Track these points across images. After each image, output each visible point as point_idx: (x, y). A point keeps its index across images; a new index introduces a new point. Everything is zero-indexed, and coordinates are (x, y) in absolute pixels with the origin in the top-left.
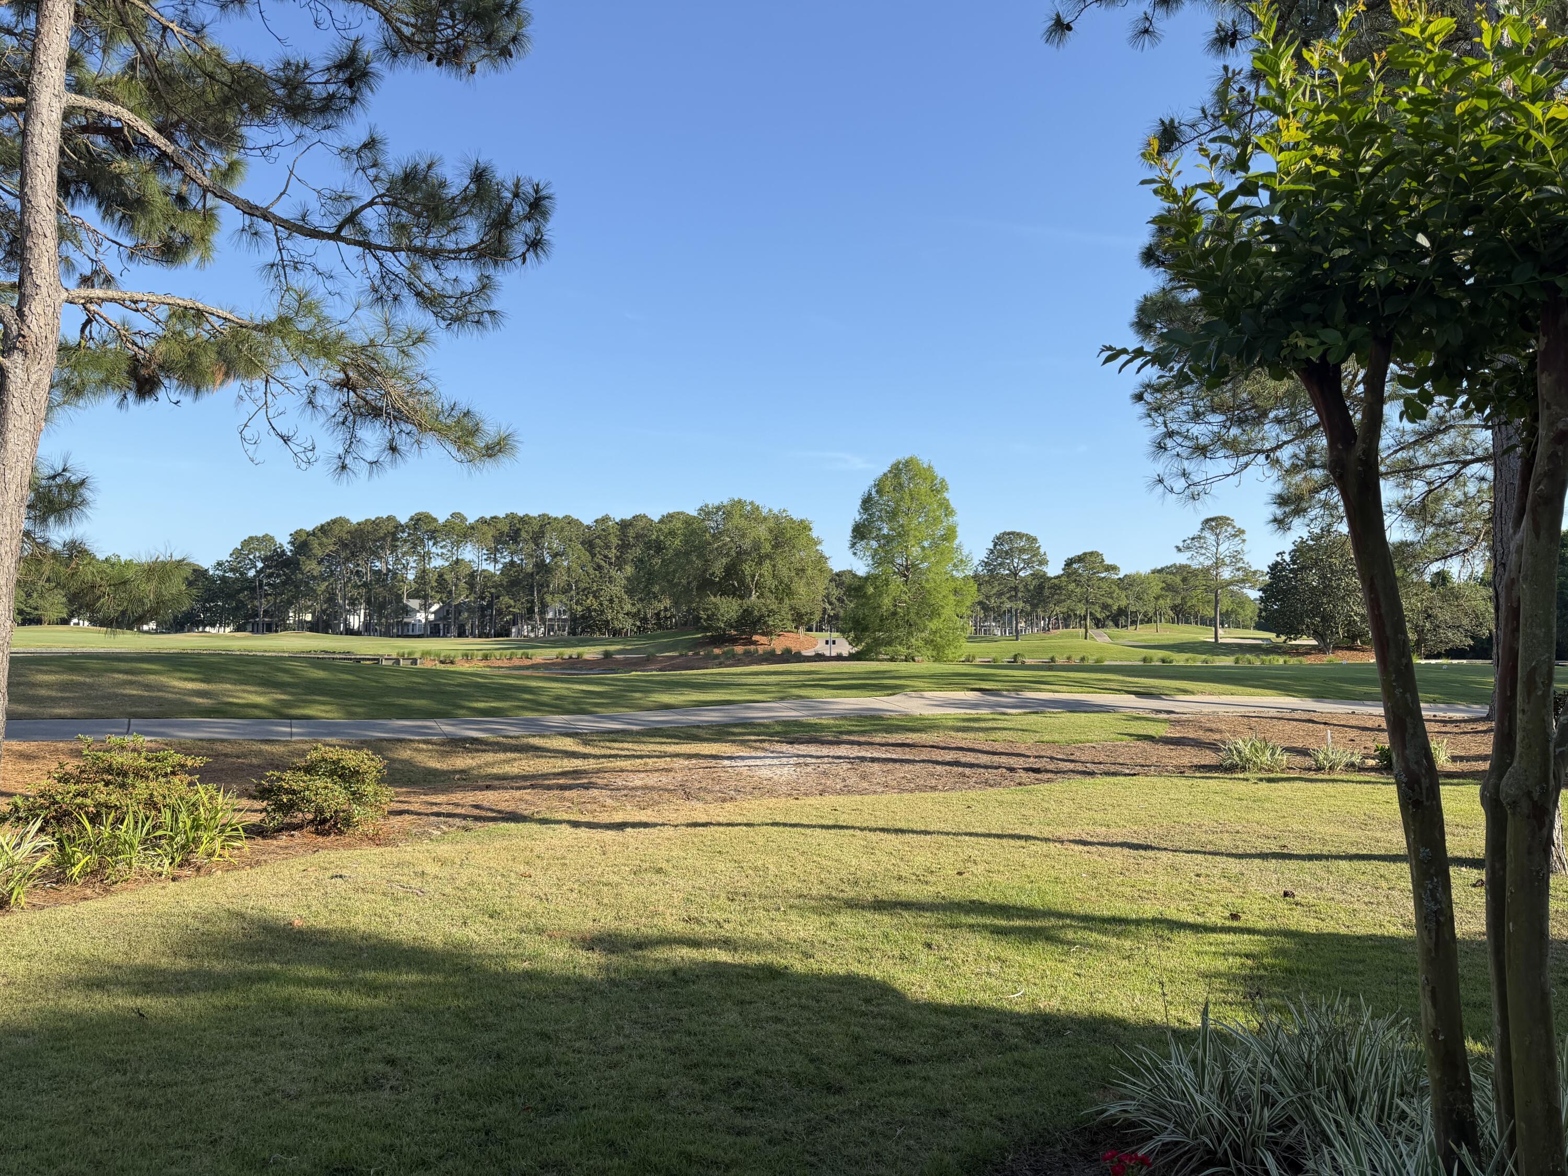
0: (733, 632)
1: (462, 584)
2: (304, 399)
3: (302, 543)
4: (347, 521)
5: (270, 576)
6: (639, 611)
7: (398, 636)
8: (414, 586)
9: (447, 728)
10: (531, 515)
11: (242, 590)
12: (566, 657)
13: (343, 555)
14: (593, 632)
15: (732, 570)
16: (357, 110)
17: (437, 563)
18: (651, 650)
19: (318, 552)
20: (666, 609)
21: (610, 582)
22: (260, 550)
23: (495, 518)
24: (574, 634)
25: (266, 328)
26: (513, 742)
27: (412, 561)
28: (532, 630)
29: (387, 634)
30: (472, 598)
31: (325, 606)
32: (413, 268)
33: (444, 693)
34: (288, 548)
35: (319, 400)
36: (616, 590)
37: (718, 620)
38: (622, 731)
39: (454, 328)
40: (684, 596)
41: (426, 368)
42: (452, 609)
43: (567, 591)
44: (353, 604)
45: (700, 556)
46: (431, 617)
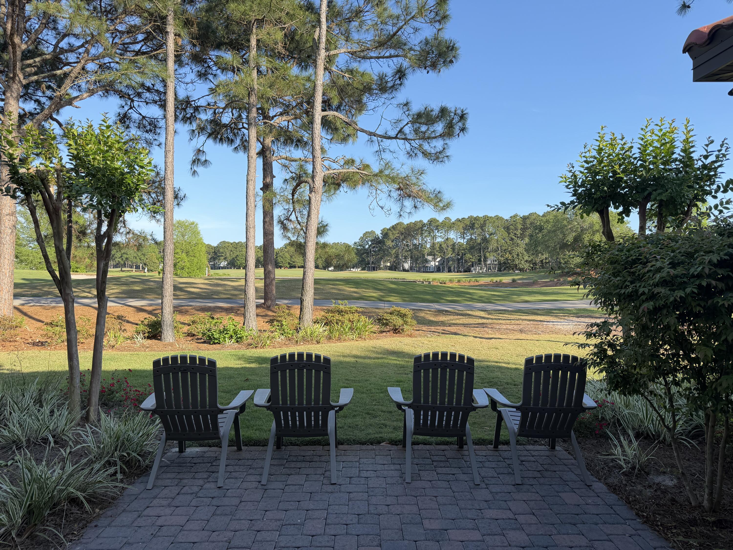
0: (578, 270)
1: (449, 249)
2: (387, 195)
3: (385, 234)
5: (374, 247)
6: (532, 260)
7: (424, 272)
8: (430, 250)
9: (436, 306)
10: (480, 216)
11: (363, 254)
12: (495, 281)
13: (401, 238)
14: (509, 270)
15: (577, 239)
16: (402, 88)
17: (439, 240)
18: (535, 278)
19: (392, 237)
20: (546, 258)
21: (518, 246)
22: (370, 237)
23: (463, 218)
24: (500, 271)
25: (376, 175)
26: (461, 312)
27: (429, 239)
28: (481, 270)
29: (419, 271)
30: (454, 255)
31: (395, 260)
32: (420, 145)
33: (437, 294)
34: (380, 236)
35: (392, 194)
36: (521, 249)
37: (571, 264)
38: (505, 310)
39: (435, 162)
40: (553, 252)
41: (424, 181)
42: (445, 260)
43: (496, 251)
44: (405, 258)
45: (561, 233)
46: (437, 264)
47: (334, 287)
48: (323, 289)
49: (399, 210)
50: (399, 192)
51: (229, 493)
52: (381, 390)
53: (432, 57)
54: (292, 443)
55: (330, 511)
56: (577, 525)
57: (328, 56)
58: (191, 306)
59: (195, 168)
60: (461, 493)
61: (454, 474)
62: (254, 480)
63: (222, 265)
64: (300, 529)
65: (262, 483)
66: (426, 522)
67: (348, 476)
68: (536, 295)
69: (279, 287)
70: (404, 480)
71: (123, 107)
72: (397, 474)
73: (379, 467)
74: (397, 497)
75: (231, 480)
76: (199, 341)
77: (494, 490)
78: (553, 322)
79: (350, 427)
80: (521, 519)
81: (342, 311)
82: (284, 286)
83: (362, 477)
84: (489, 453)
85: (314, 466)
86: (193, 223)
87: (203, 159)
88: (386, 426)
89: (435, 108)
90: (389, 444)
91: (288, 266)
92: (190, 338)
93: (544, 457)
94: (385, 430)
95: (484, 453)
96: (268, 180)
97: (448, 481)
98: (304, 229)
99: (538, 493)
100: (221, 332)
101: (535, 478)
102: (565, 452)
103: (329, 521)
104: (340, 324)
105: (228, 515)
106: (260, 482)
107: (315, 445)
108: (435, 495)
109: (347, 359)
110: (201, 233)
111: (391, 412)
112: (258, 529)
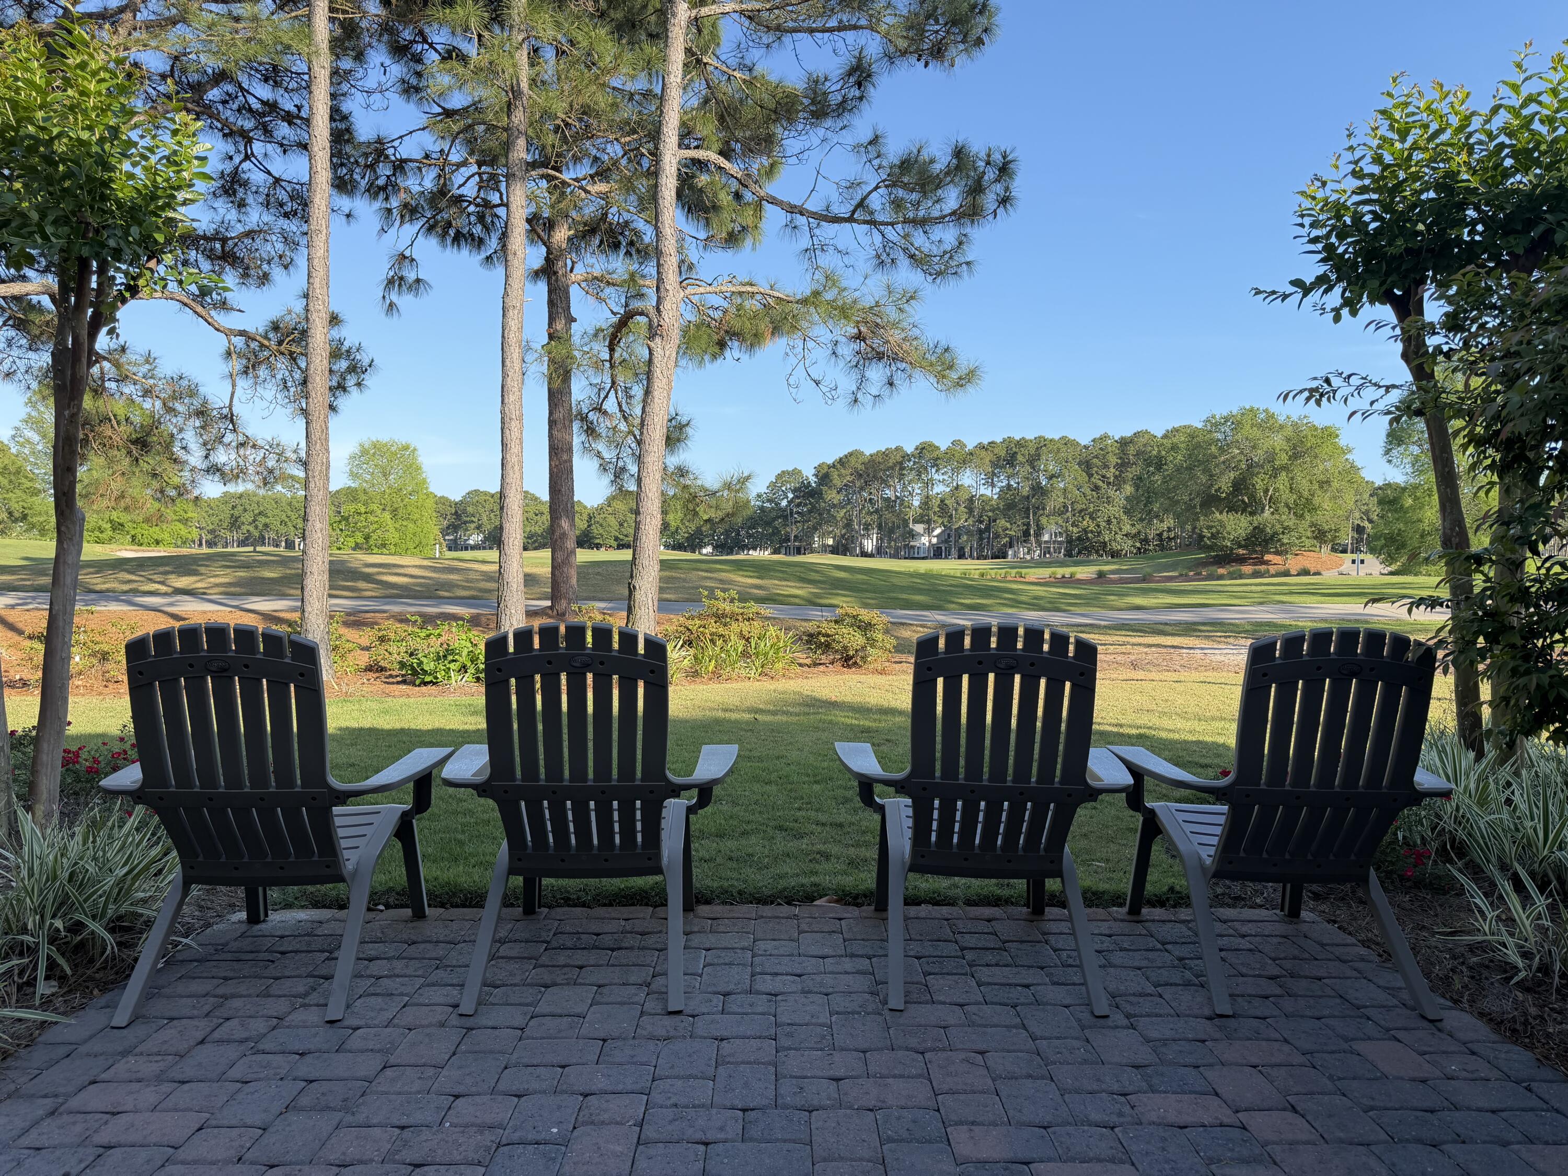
0: (1241, 551)
1: (962, 508)
2: (830, 352)
3: (824, 476)
4: (862, 453)
5: (798, 505)
6: (1139, 532)
7: (906, 558)
8: (919, 511)
9: (939, 617)
10: (1027, 438)
11: (776, 518)
12: (1059, 576)
13: (858, 484)
14: (1090, 553)
15: (1239, 485)
16: (864, 105)
17: (939, 489)
18: (1148, 570)
19: (837, 482)
20: (1169, 530)
21: (1108, 503)
22: (790, 482)
23: (992, 443)
24: (1070, 556)
25: (804, 302)
27: (917, 488)
28: (1028, 553)
29: (896, 556)
30: (970, 521)
31: (844, 531)
32: (906, 237)
34: (813, 479)
35: (840, 351)
36: (1115, 510)
37: (1224, 538)
38: (1091, 625)
39: (938, 281)
40: (1187, 514)
41: (916, 319)
42: (953, 533)
43: (1063, 513)
44: (866, 529)
45: (1204, 471)
46: (934, 540)
47: (709, 575)
48: (685, 580)
49: (854, 388)
50: (855, 346)
51: (356, 1041)
52: (815, 776)
53: (937, 32)
54: (569, 899)
55: (656, 1097)
56: (1444, 1147)
57: (696, 19)
58: (384, 612)
59: (394, 297)
60: (1057, 1042)
61: (1027, 986)
62: (442, 1000)
63: (471, 542)
64: (554, 1159)
65: (462, 1010)
66: (959, 1135)
67: (719, 989)
68: (1160, 595)
69: (588, 574)
70: (885, 1002)
71: (231, 158)
72: (862, 983)
73: (810, 965)
74: (864, 1052)
75: (373, 1000)
76: (391, 680)
77: (1154, 1034)
78: (1202, 649)
79: (731, 859)
80: (1257, 1122)
81: (724, 615)
82: (598, 574)
83: (758, 993)
84: (1117, 927)
85: (624, 961)
86: (406, 448)
87: (411, 276)
88: (827, 856)
89: (938, 154)
90: (837, 901)
91: (615, 544)
92: (371, 675)
93: (1275, 940)
94: (825, 866)
95: (1104, 928)
96: (560, 325)
97: (1014, 1006)
98: (637, 433)
99: (1286, 1041)
100: (439, 658)
101: (1267, 997)
102: (1330, 926)
103: (649, 1132)
104: (719, 643)
105: (334, 1109)
106: (456, 1006)
107: (633, 905)
108: (982, 1046)
109: (734, 716)
110: (424, 468)
111: (841, 825)
112: (416, 1157)
